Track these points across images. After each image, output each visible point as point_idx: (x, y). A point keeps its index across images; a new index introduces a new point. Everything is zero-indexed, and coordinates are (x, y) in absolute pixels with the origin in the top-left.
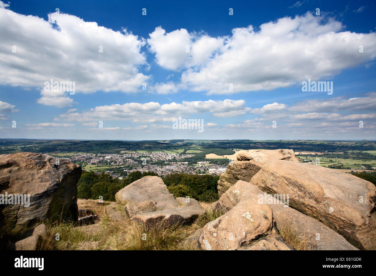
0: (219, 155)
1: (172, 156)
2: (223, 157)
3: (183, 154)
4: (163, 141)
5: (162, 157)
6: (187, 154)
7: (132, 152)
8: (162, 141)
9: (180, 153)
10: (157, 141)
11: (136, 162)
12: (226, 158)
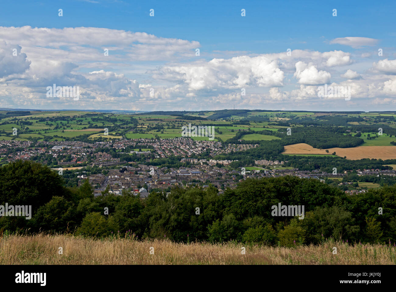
0: (318, 148)
1: (204, 148)
2: (327, 151)
3: (230, 143)
4: (199, 112)
5: (179, 148)
6: (240, 143)
7: (115, 137)
8: (197, 112)
9: (225, 140)
10: (185, 112)
11: (116, 159)
12: (334, 154)
